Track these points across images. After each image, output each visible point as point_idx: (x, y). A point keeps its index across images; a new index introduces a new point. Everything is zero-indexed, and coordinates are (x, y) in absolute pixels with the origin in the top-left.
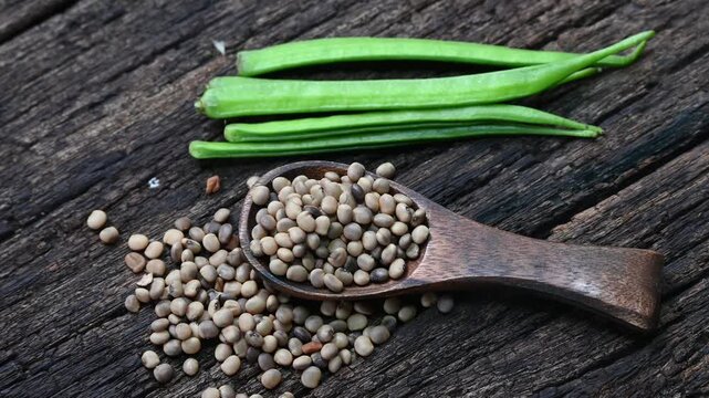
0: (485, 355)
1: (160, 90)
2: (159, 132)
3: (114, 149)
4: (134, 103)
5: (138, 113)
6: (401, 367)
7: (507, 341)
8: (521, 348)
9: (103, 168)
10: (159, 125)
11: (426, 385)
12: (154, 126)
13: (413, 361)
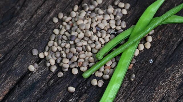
0: (17, 44)
1: (165, 93)
2: (158, 79)
3: (171, 67)
4: (172, 86)
5: (169, 83)
6: (43, 31)
7: (12, 50)
8: (6, 49)
9: (172, 60)
10: (160, 81)
11: (33, 29)
12: (161, 80)
13: (40, 34)
